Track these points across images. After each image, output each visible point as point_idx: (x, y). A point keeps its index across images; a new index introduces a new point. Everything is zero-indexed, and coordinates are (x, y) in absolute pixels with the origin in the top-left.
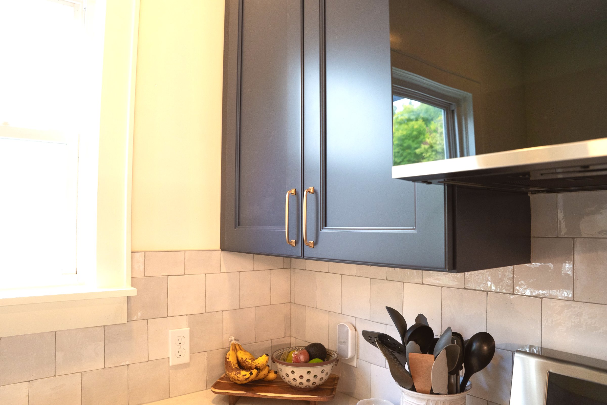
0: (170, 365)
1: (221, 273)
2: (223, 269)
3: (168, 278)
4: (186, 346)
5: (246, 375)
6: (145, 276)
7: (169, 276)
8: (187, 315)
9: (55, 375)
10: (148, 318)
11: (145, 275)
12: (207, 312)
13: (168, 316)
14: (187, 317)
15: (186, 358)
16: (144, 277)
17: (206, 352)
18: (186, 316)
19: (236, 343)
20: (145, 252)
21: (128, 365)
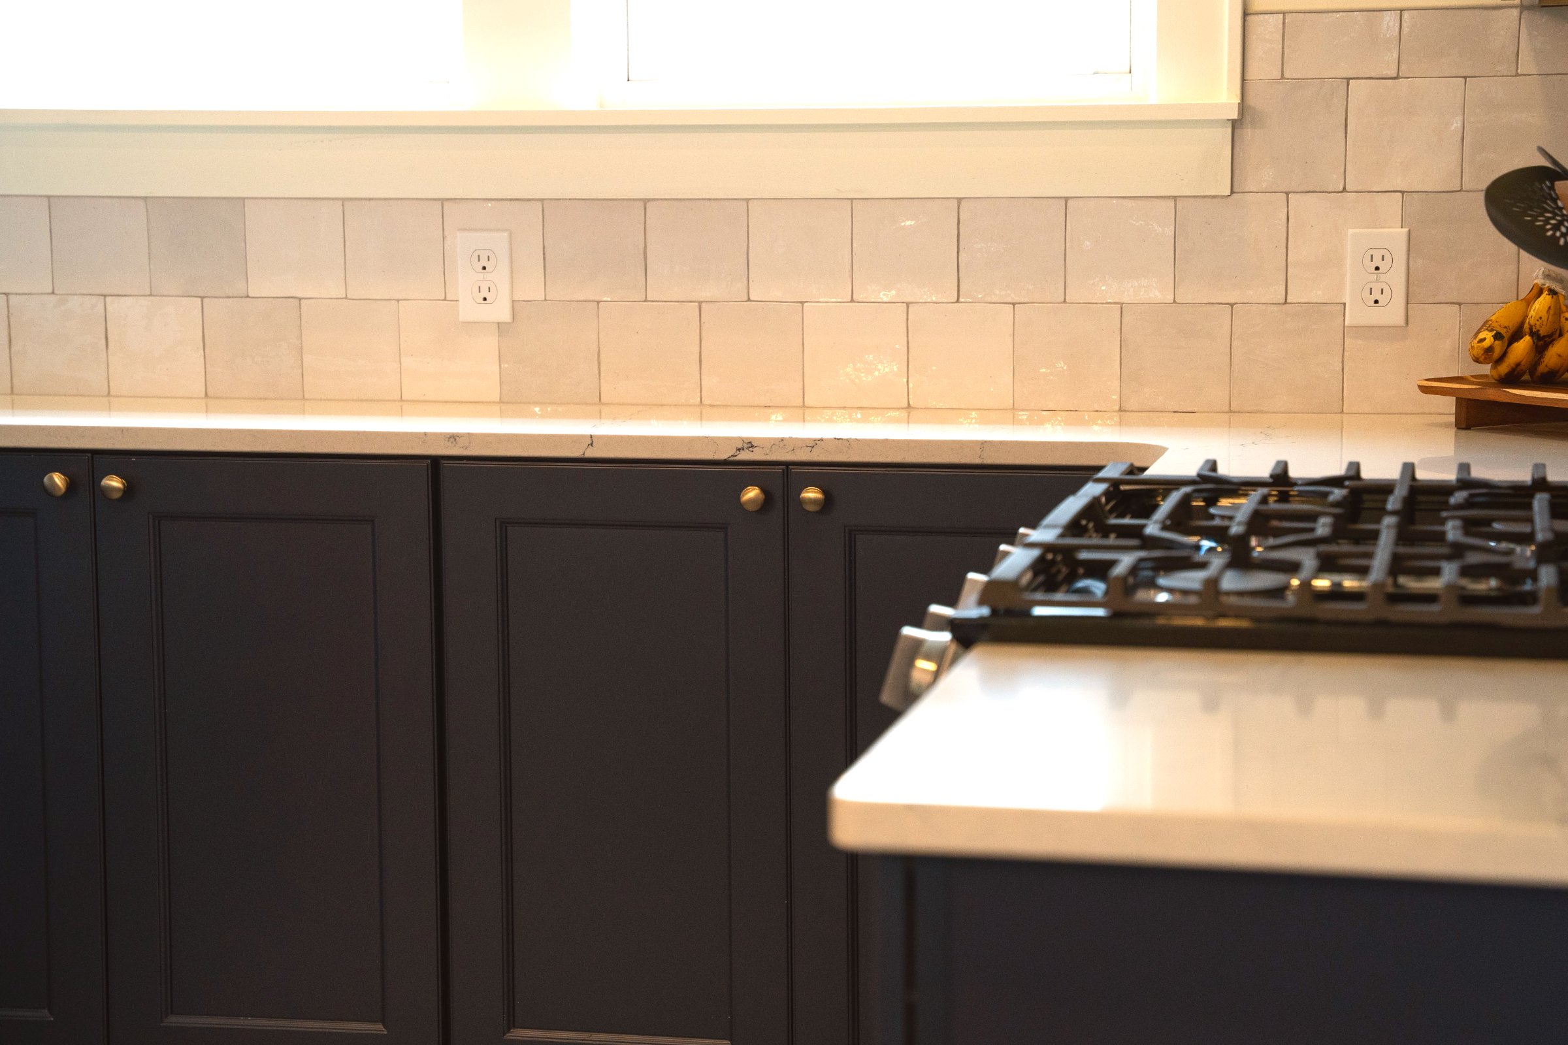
0: (1346, 324)
1: (1520, 75)
2: (1527, 64)
3: (1348, 85)
4: (1396, 278)
5: (1485, 339)
6: (1283, 77)
7: (1351, 78)
8: (1403, 192)
9: (1065, 301)
10: (1290, 190)
11: (1282, 74)
12: (1468, 189)
13: (1344, 190)
14: (1403, 197)
15: (1393, 313)
16: (1281, 79)
17: (1460, 304)
18: (1400, 194)
19: (1547, 285)
20: (1284, 13)
21: (1232, 305)
